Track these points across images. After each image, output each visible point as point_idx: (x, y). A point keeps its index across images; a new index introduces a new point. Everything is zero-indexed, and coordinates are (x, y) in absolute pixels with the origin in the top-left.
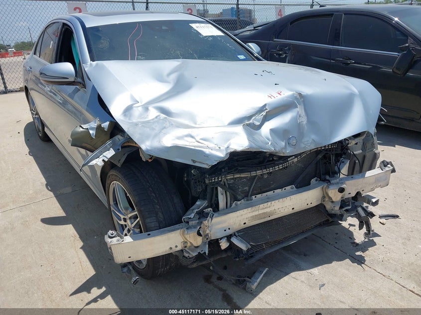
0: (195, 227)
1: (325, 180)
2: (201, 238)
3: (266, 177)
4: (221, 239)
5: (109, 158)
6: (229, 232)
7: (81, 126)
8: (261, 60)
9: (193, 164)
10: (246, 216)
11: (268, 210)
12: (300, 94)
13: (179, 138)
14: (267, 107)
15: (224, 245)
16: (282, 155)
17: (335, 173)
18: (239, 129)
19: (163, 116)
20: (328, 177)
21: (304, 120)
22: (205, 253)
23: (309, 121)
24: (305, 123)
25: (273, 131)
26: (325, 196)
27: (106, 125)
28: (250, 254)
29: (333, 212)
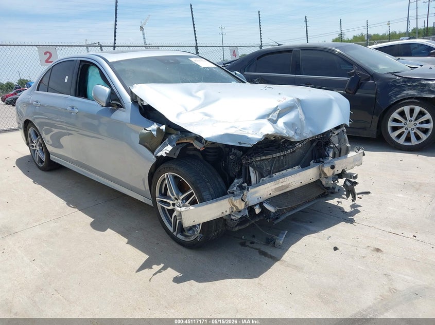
0: (239, 195)
1: (319, 162)
2: (244, 203)
3: (282, 158)
4: (255, 205)
5: (170, 150)
6: (261, 200)
7: (145, 129)
8: (245, 83)
9: (240, 145)
10: (270, 189)
11: (284, 184)
12: (298, 99)
13: (227, 129)
14: (279, 108)
15: (258, 211)
16: (293, 140)
17: (326, 156)
18: (265, 121)
19: (207, 118)
20: (321, 160)
21: (302, 117)
22: (246, 215)
23: (306, 118)
24: (303, 119)
25: (285, 124)
26: (322, 173)
27: (163, 127)
28: (277, 216)
29: (328, 186)
